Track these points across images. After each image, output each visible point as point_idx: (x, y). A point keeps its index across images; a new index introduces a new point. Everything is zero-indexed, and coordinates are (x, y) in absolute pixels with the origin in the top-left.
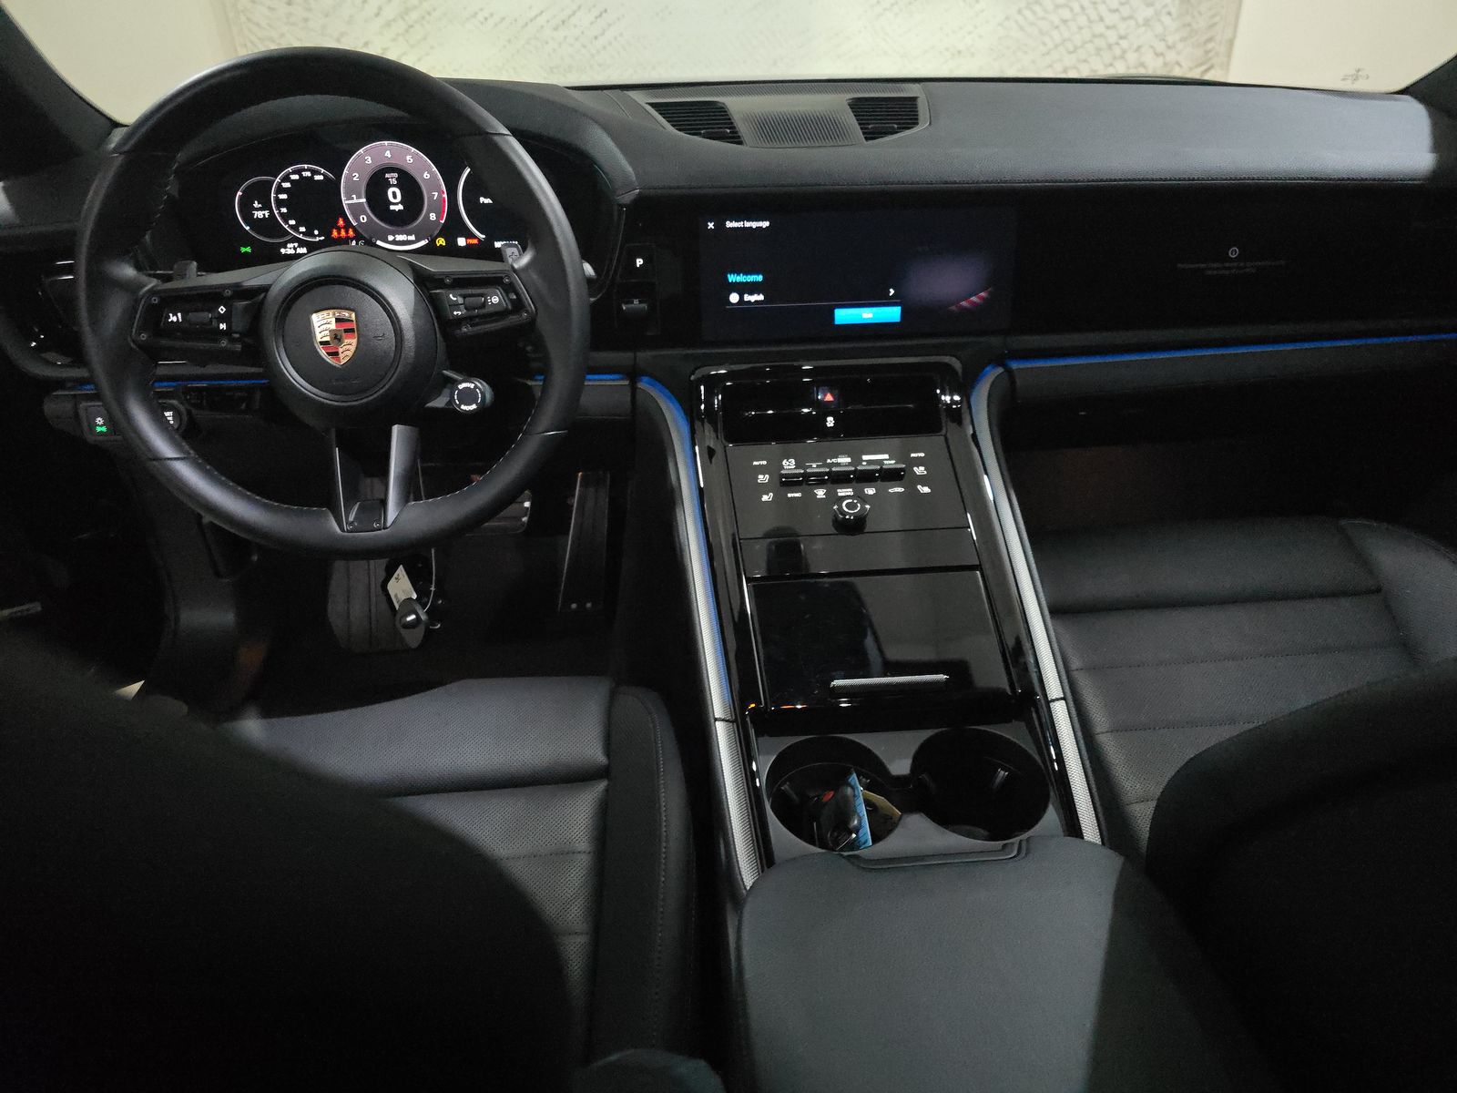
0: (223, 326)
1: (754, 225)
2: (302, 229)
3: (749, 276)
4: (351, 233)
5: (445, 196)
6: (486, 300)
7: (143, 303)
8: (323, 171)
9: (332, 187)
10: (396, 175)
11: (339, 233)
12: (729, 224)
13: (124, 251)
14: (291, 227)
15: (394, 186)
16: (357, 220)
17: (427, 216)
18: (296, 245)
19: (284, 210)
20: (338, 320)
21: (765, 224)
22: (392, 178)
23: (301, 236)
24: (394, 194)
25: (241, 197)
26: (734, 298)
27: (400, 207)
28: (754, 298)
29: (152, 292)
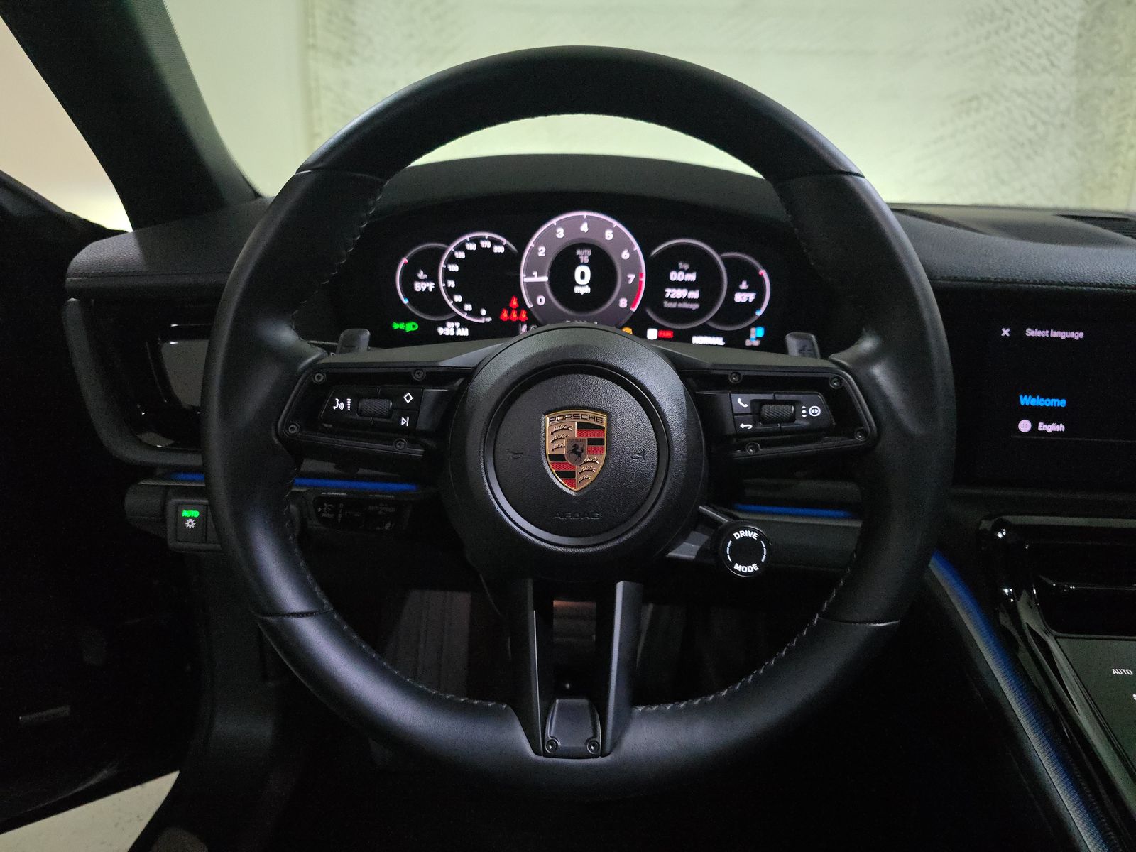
0: (405, 421)
1: (1063, 335)
2: (468, 307)
3: (1048, 400)
4: (524, 316)
5: (644, 279)
6: (798, 411)
7: (300, 380)
8: (505, 241)
9: (511, 261)
10: (589, 252)
11: (509, 314)
12: (1030, 333)
13: (283, 309)
14: (456, 304)
15: (584, 264)
16: (534, 301)
17: (617, 302)
18: (458, 324)
19: (452, 284)
20: (580, 425)
21: (1078, 335)
22: (584, 255)
23: (465, 316)
24: (583, 275)
25: (406, 265)
26: (1025, 426)
27: (587, 290)
28: (1050, 428)
29: (315, 367)
